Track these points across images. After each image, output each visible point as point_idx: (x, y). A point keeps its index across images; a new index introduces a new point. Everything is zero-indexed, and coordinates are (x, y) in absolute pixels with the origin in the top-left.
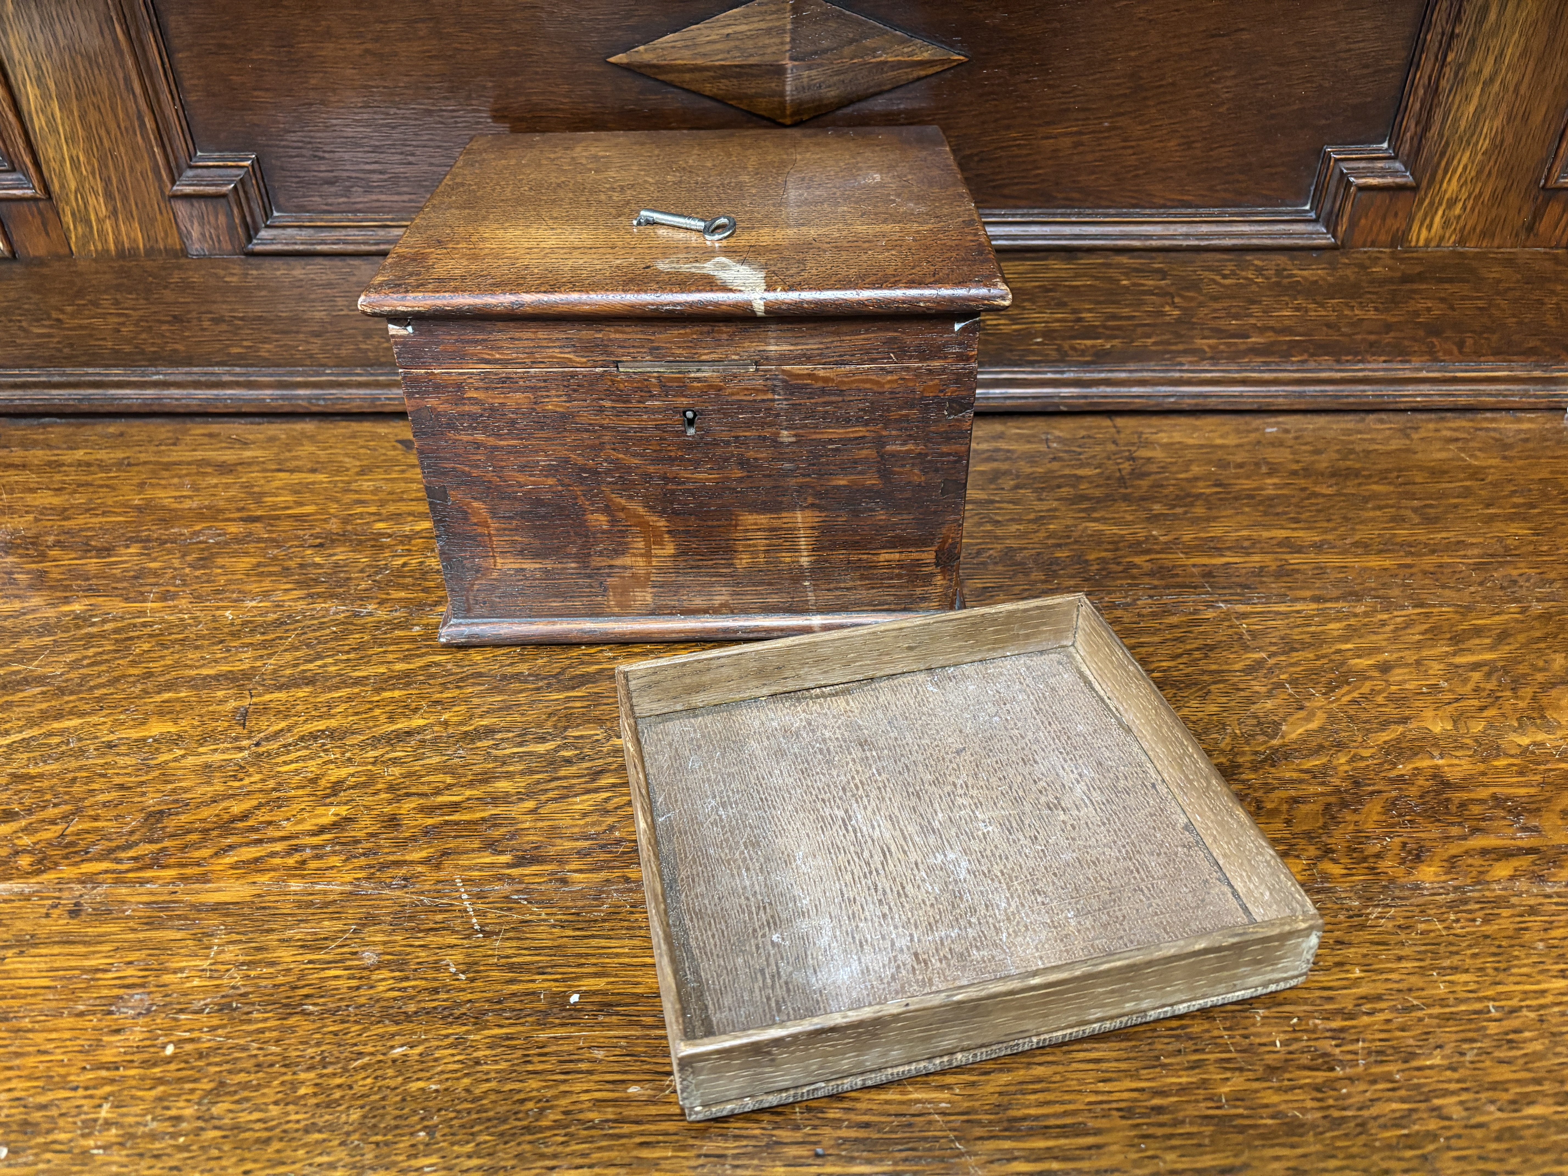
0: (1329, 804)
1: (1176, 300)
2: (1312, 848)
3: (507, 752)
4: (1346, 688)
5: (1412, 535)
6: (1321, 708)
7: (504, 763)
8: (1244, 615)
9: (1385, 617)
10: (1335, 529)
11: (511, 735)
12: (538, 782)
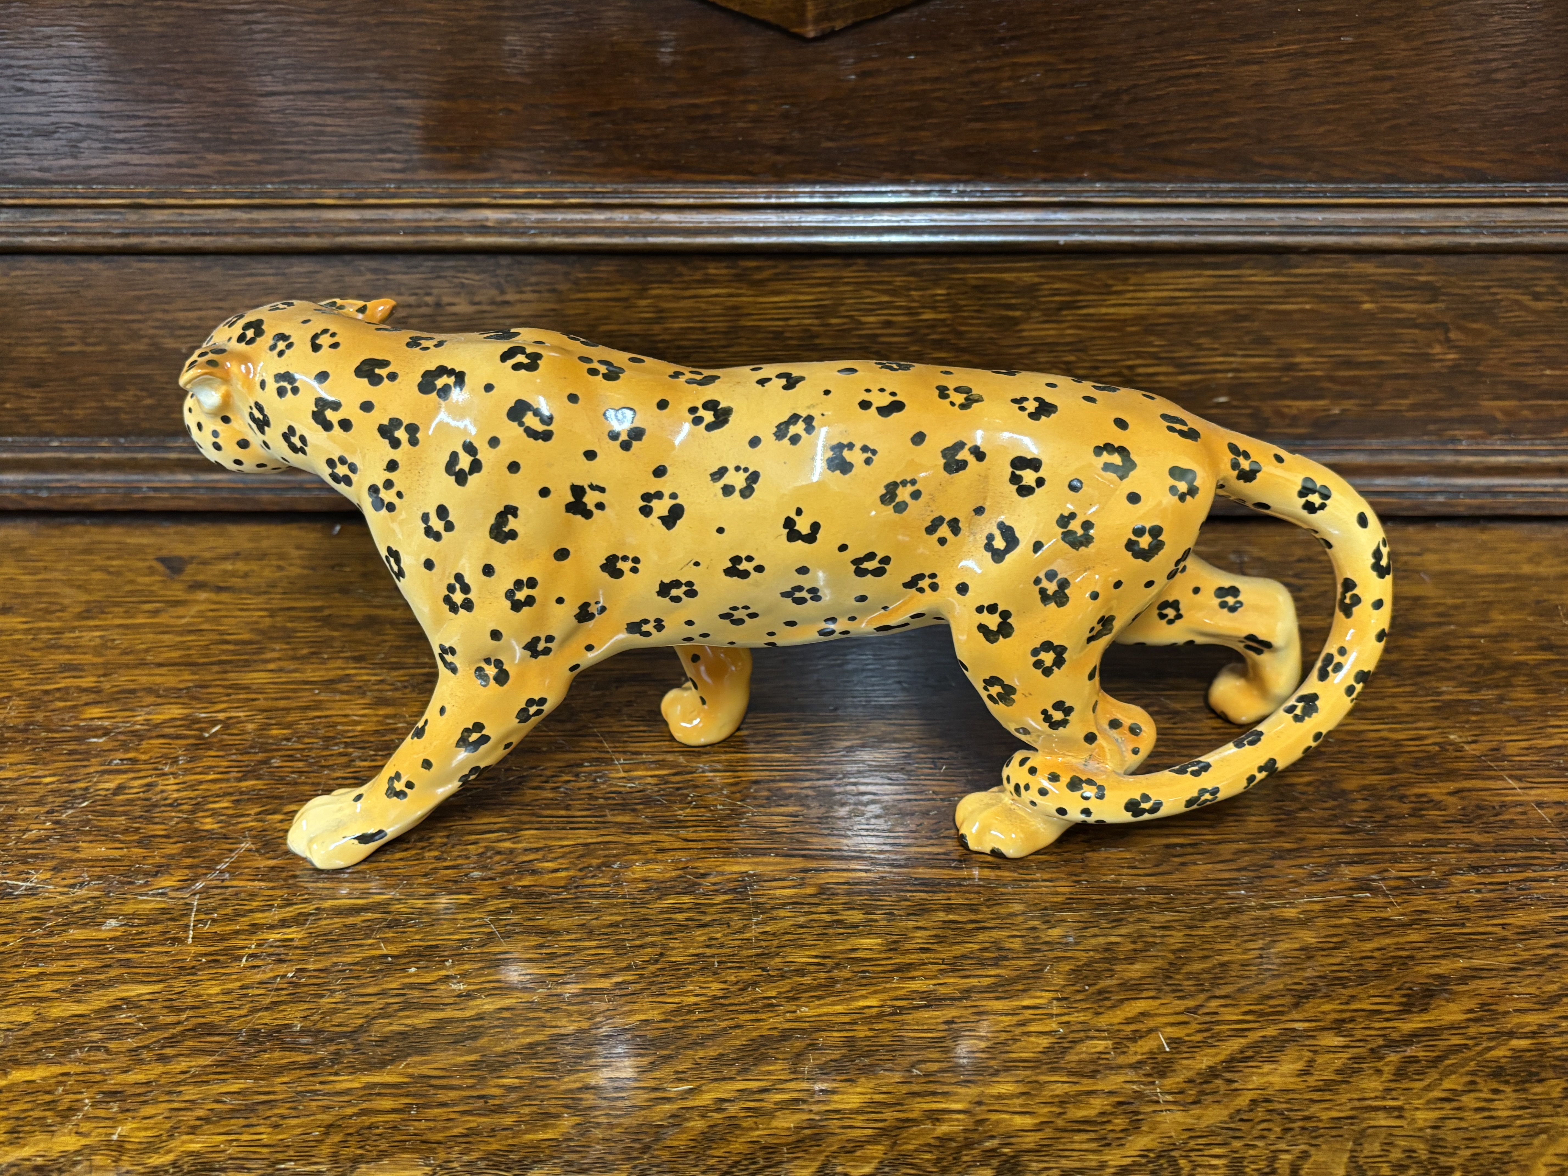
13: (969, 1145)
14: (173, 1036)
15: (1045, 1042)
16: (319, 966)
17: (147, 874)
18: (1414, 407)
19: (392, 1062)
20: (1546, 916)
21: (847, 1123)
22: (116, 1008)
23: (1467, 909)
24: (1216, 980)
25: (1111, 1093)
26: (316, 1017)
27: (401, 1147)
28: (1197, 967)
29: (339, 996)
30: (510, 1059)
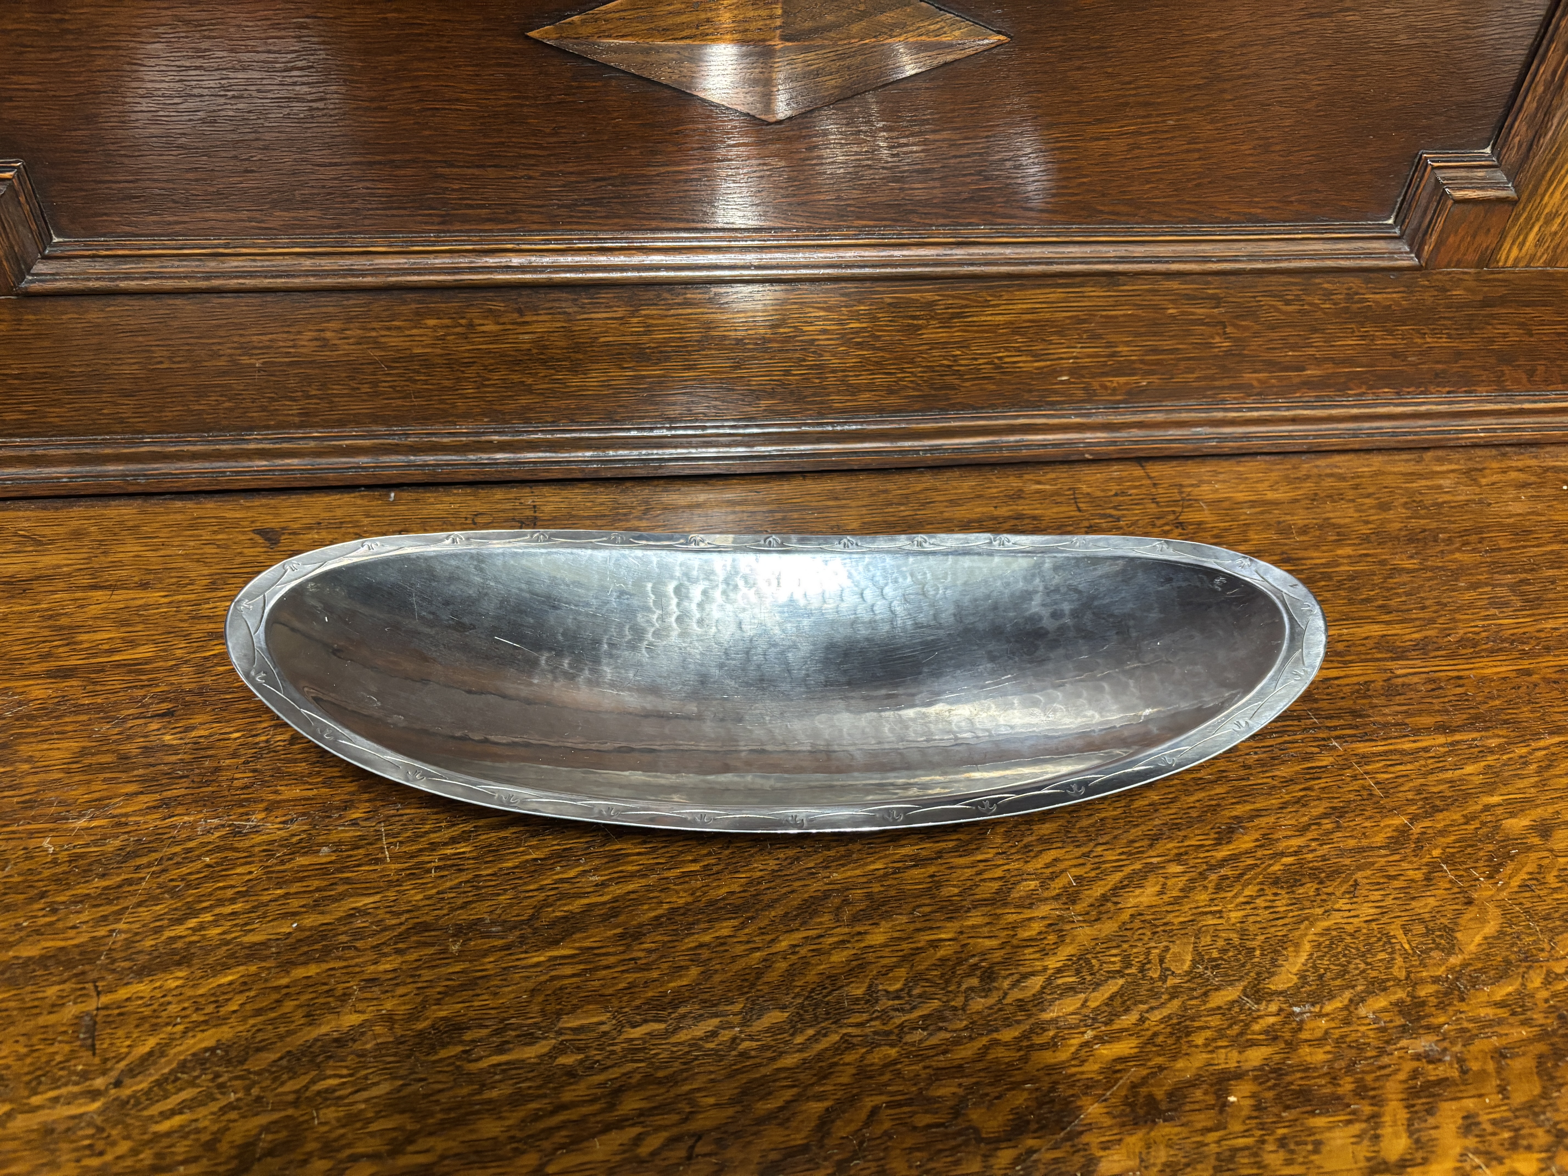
0: (1540, 1056)
1: (1228, 330)
2: (1540, 1132)
3: (484, 1064)
4: (1510, 866)
5: (1518, 625)
6: (1491, 899)
7: (483, 1086)
8: (1365, 759)
9: (1524, 751)
10: (1432, 621)
11: (484, 1032)
12: (536, 1117)
13: (960, 962)
14: (400, 934)
15: (996, 885)
16: (489, 871)
17: (338, 809)
18: (1198, 379)
19: (563, 939)
20: (1298, 768)
21: (879, 954)
22: (352, 916)
23: (1250, 767)
24: (1100, 832)
25: (1043, 918)
26: (498, 911)
27: (587, 1000)
28: (1085, 823)
29: (510, 894)
30: (644, 930)
